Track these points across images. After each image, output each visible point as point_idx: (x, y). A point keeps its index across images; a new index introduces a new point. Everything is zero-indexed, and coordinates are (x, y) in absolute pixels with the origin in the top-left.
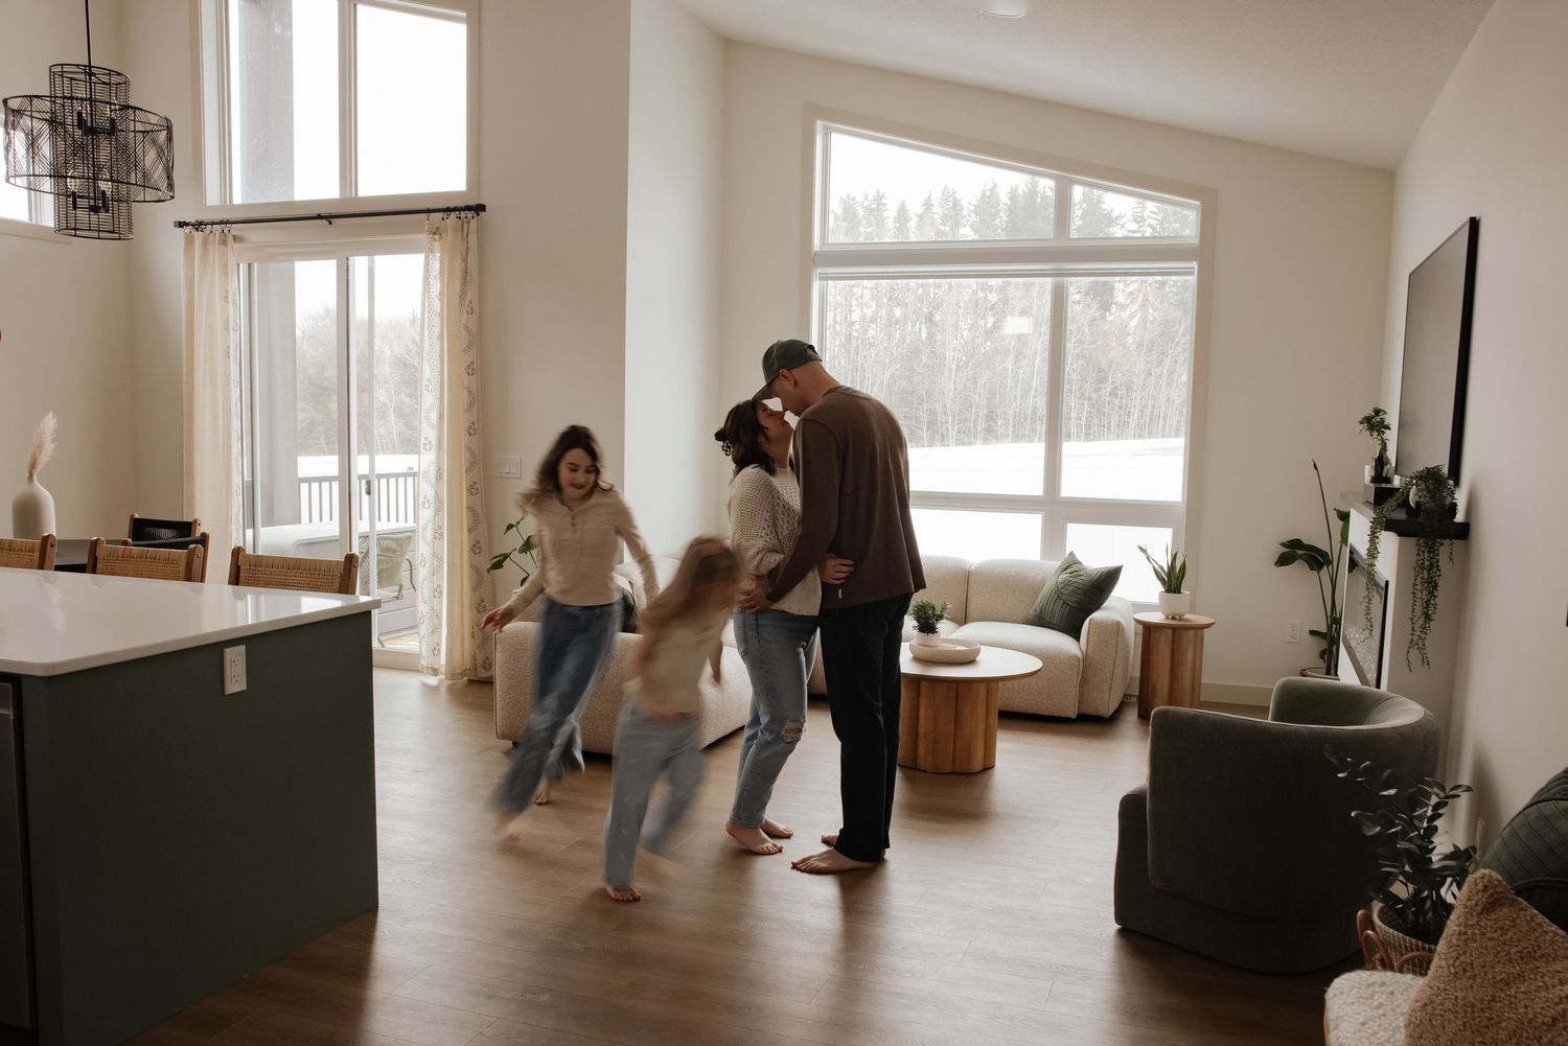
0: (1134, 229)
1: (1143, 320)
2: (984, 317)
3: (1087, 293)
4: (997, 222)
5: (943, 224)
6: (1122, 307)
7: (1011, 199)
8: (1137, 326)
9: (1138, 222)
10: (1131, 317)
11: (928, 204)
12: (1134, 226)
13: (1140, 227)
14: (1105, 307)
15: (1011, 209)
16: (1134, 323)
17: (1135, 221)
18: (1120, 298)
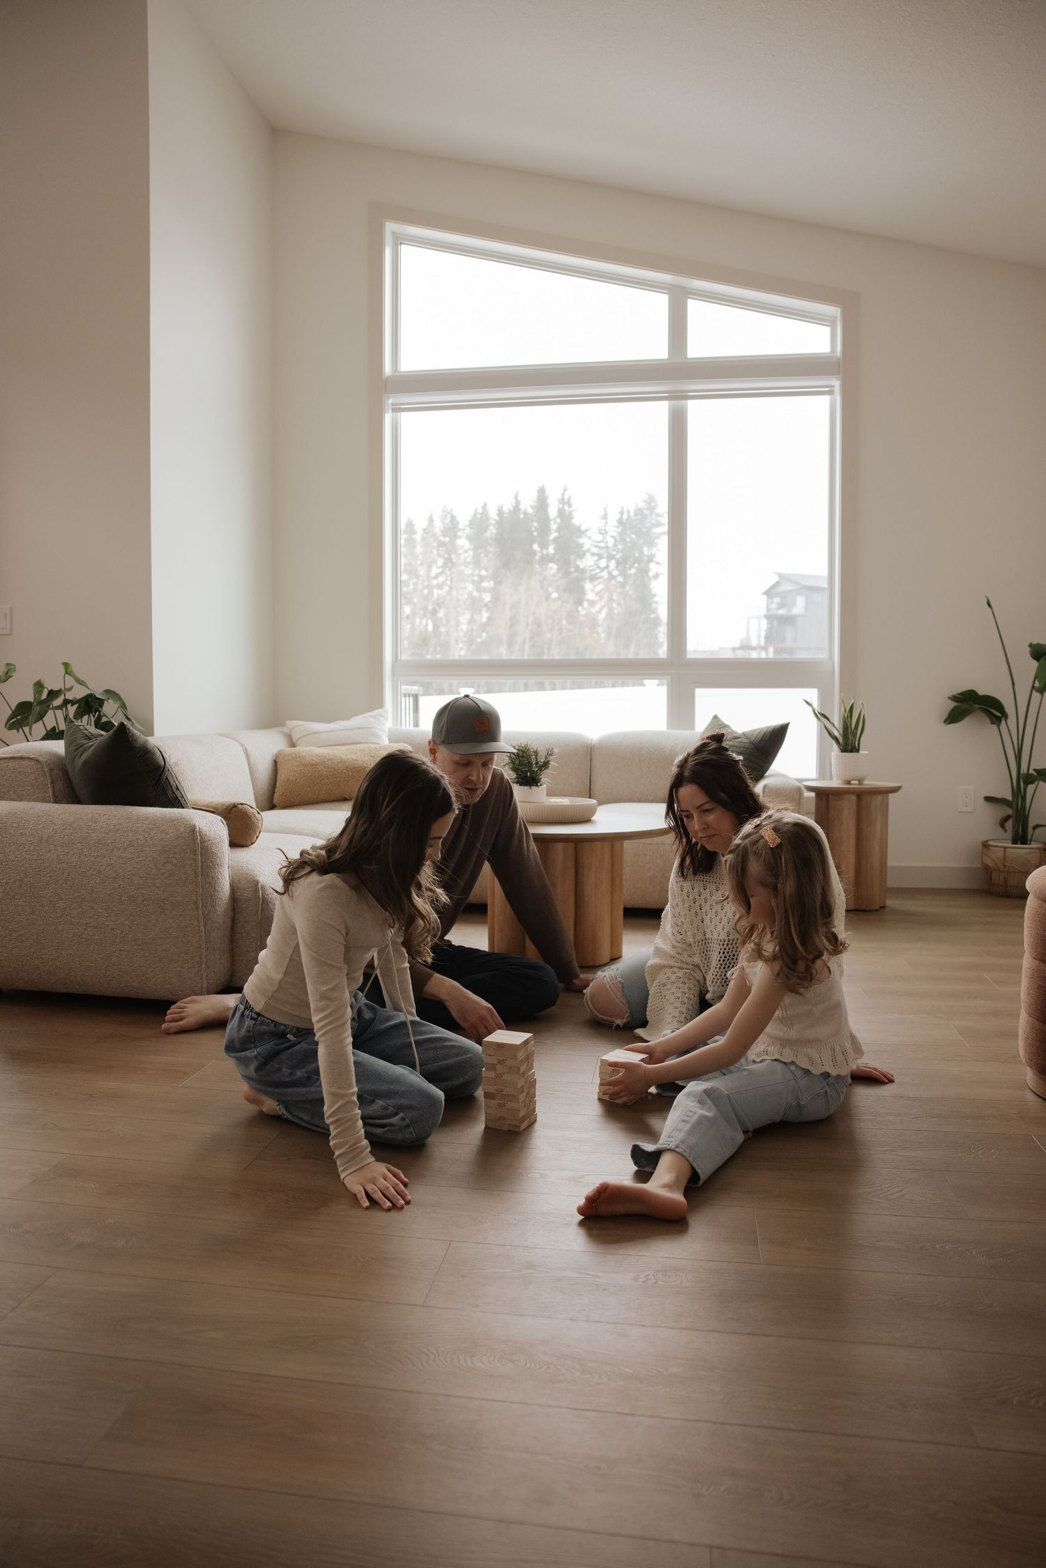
0: (599, 540)
1: (610, 613)
2: (480, 612)
3: (565, 590)
4: (488, 534)
5: (444, 536)
6: (592, 603)
7: (498, 515)
8: (604, 620)
9: (602, 534)
10: (600, 611)
11: (431, 520)
12: (600, 538)
13: (604, 538)
14: (579, 602)
15: (500, 523)
16: (602, 616)
17: (600, 533)
18: (590, 596)
